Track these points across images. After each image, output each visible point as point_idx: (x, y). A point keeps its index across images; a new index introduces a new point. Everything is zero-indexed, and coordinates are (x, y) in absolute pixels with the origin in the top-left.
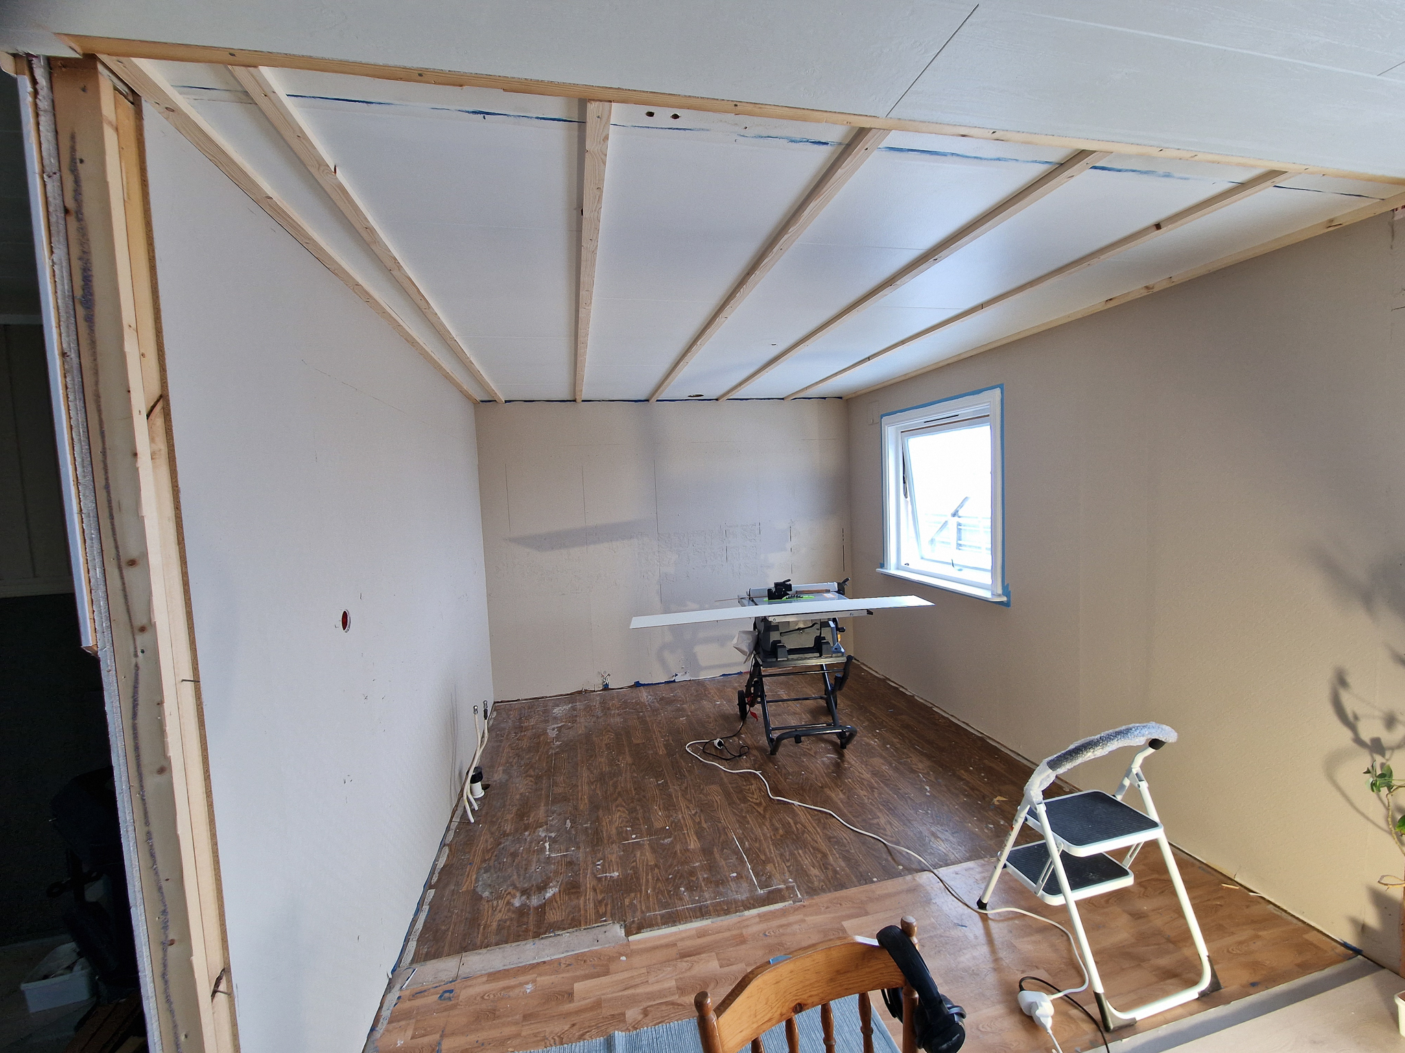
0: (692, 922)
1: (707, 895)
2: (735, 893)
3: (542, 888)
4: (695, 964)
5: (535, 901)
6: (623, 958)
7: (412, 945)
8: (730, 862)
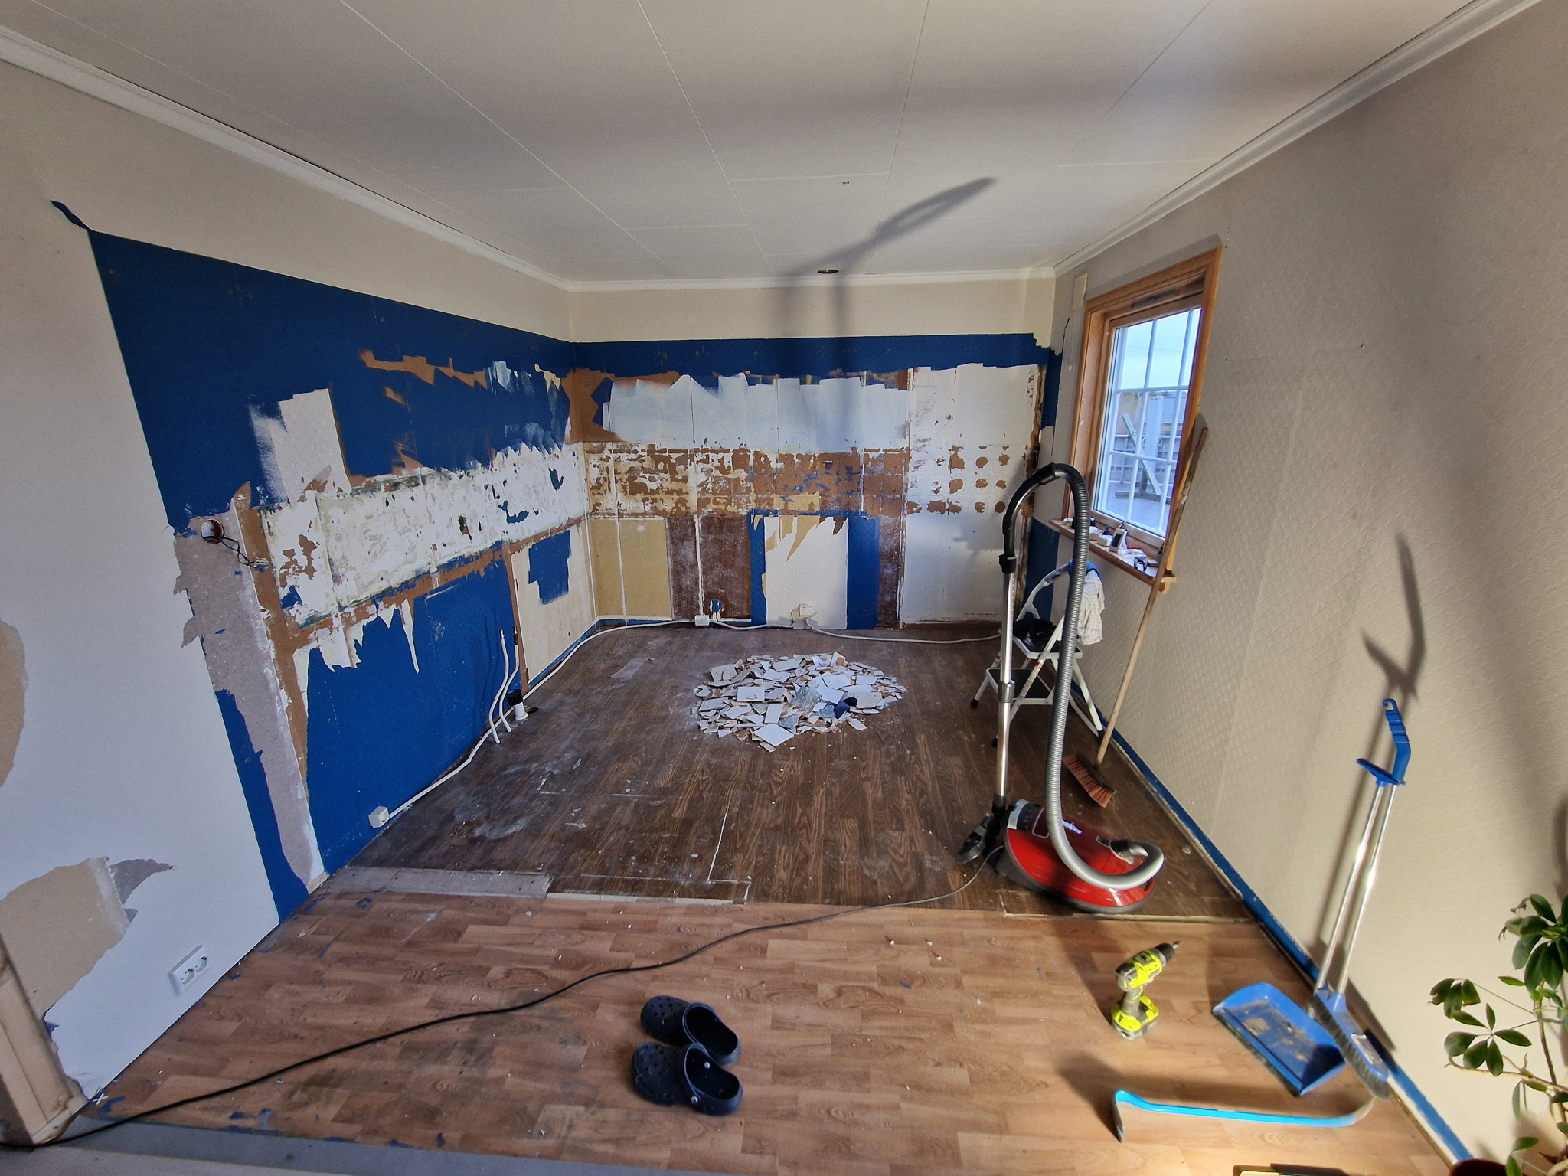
2: (681, 876)
3: (509, 822)
5: (494, 835)
6: (529, 913)
8: (700, 842)
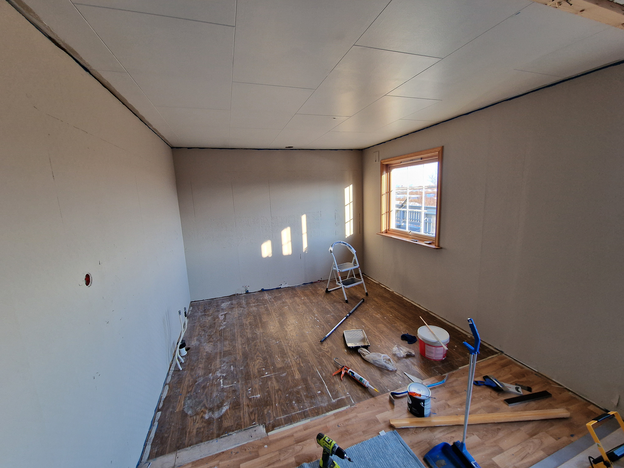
0: (300, 421)
1: (306, 405)
2: (321, 403)
3: (220, 407)
4: (304, 446)
5: (216, 415)
6: (266, 446)
7: (149, 447)
8: (317, 385)
